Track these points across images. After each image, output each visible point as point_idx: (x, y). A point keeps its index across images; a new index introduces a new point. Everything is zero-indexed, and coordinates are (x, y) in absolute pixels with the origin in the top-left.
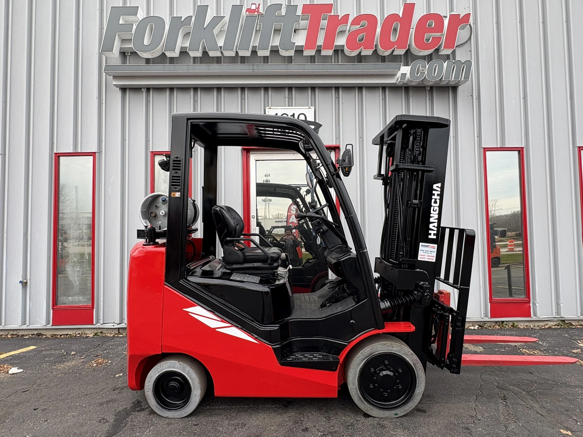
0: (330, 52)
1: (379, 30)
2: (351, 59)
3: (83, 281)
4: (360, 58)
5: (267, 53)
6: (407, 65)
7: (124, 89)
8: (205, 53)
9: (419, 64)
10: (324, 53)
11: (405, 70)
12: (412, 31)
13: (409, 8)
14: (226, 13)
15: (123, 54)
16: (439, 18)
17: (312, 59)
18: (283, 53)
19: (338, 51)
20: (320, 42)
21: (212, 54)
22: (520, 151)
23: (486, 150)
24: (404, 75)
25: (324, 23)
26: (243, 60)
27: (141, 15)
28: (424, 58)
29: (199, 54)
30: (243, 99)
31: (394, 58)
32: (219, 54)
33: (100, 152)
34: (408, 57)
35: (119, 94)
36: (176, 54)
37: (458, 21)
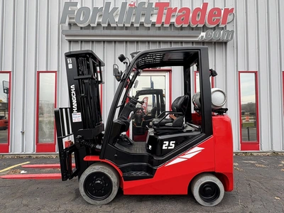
0: (168, 25)
1: (191, 15)
2: (177, 29)
4: (182, 28)
5: (138, 25)
6: (203, 32)
7: (70, 41)
8: (109, 25)
9: (209, 31)
10: (165, 26)
11: (203, 34)
12: (207, 16)
13: (205, 5)
14: (119, 6)
15: (70, 24)
16: (219, 10)
17: (159, 28)
18: (146, 25)
19: (172, 25)
20: (163, 20)
21: (112, 25)
22: (256, 73)
23: (240, 72)
24: (202, 37)
25: (165, 11)
26: (127, 28)
27: (79, 6)
28: (211, 28)
29: (106, 25)
30: (126, 47)
31: (197, 28)
32: (115, 25)
33: (59, 71)
34: (204, 28)
35: (68, 43)
36: (95, 25)
37: (228, 12)
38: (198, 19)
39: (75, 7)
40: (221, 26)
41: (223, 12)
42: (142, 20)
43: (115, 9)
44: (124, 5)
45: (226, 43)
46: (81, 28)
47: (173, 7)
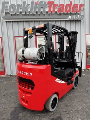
0: (54, 13)
1: (64, 7)
2: (58, 14)
3: (2, 66)
4: (60, 14)
5: (40, 13)
6: (70, 16)
7: (7, 22)
8: (25, 13)
9: (73, 15)
10: (52, 13)
11: (70, 17)
13: (71, 3)
14: (30, 3)
15: (6, 13)
16: (77, 5)
17: (50, 14)
18: (43, 13)
19: (56, 12)
21: (27, 13)
23: (86, 34)
24: (70, 18)
25: (52, 6)
26: (34, 15)
29: (24, 13)
30: (34, 24)
31: (67, 14)
32: (29, 13)
33: (2, 37)
34: (71, 14)
35: (6, 23)
36: (19, 13)
37: (81, 6)
38: (68, 10)
40: (78, 13)
41: (79, 6)
42: (42, 10)
43: (28, 5)
44: (32, 3)
45: (80, 21)
46: (12, 15)
47: (56, 3)
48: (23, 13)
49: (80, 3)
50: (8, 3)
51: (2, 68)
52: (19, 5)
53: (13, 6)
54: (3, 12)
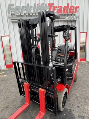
1: (63, 9)
3: (10, 60)
7: (13, 22)
8: (29, 14)
9: (70, 16)
11: (67, 17)
13: (68, 4)
14: (33, 5)
15: (12, 14)
16: (73, 7)
22: (86, 33)
23: (80, 33)
24: (67, 19)
25: (52, 7)
26: (37, 16)
32: (32, 14)
33: (10, 35)
34: (68, 15)
39: (13, 6)
41: (75, 7)
43: (31, 7)
44: (35, 4)
45: (76, 21)
46: (17, 16)
47: (55, 5)
48: (26, 14)
49: (76, 5)
50: (13, 5)
51: (10, 62)
52: (23, 7)
53: (18, 8)
54: (9, 13)
